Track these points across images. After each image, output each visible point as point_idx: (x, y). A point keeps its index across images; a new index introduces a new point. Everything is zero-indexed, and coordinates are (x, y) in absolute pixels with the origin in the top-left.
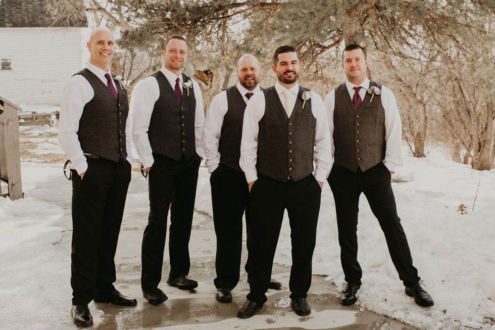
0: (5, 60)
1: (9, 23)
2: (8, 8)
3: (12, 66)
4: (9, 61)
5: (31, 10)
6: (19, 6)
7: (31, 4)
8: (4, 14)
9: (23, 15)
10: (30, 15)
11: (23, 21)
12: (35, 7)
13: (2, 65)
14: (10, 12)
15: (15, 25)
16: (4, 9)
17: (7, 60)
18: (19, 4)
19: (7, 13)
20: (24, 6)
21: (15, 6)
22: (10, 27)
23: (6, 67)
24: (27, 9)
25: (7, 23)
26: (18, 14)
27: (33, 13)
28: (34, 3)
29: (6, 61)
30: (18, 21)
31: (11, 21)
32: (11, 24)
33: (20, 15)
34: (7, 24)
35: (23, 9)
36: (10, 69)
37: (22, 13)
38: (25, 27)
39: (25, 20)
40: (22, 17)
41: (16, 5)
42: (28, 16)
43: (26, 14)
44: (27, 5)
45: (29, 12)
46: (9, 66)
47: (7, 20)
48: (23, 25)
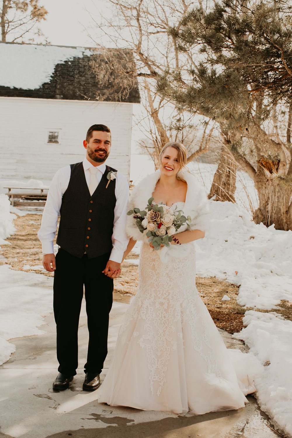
0: (52, 132)
1: (60, 95)
2: (60, 80)
3: (59, 139)
4: (56, 134)
5: (84, 83)
6: (72, 78)
7: (84, 76)
8: (56, 85)
9: (75, 87)
10: (82, 87)
11: (75, 93)
12: (88, 80)
13: (49, 138)
14: (62, 84)
15: (66, 97)
16: (56, 80)
17: (55, 133)
18: (72, 76)
19: (59, 85)
20: (77, 79)
21: (67, 78)
22: (60, 99)
23: (53, 140)
24: (79, 81)
25: (58, 94)
26: (70, 86)
27: (85, 86)
28: (87, 76)
29: (53, 134)
30: (69, 93)
31: (61, 93)
32: (62, 96)
33: (71, 87)
34: (58, 96)
35: (75, 81)
36: (57, 142)
37: (74, 85)
38: (75, 99)
39: (76, 93)
40: (74, 89)
41: (68, 76)
42: (80, 88)
43: (78, 86)
44: (80, 78)
45: (81, 85)
46: (56, 140)
47: (58, 91)
48: (74, 97)
